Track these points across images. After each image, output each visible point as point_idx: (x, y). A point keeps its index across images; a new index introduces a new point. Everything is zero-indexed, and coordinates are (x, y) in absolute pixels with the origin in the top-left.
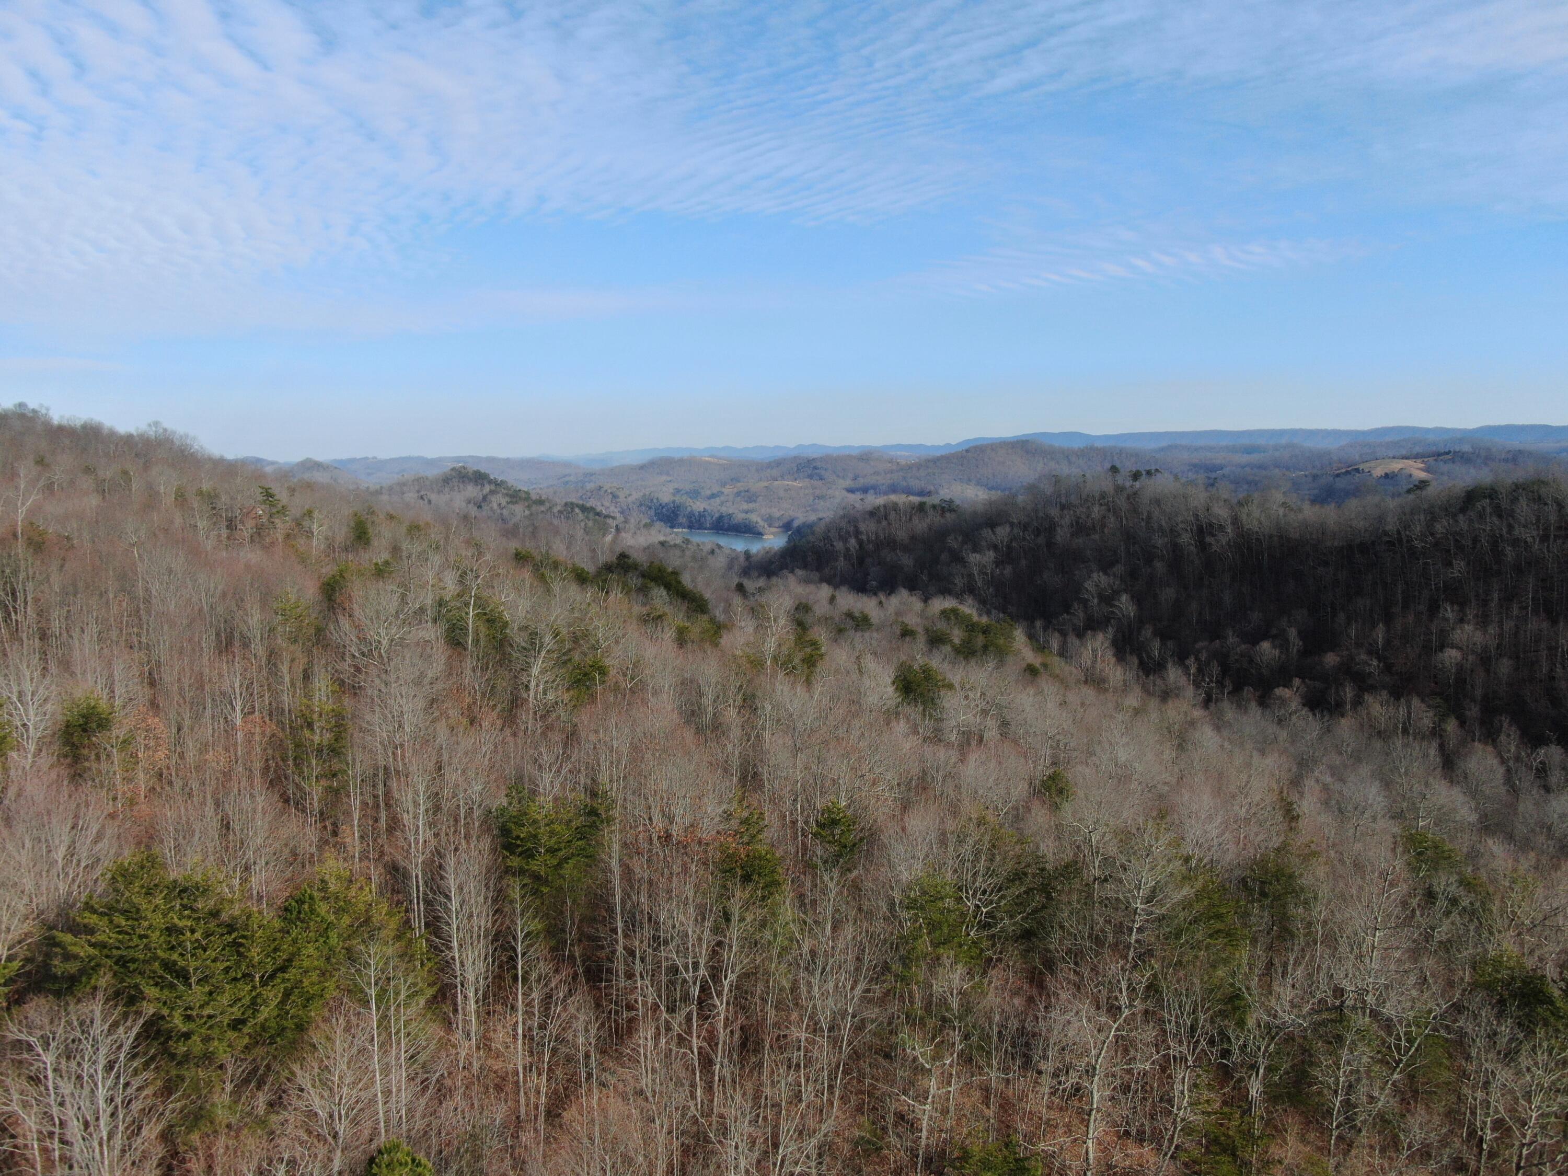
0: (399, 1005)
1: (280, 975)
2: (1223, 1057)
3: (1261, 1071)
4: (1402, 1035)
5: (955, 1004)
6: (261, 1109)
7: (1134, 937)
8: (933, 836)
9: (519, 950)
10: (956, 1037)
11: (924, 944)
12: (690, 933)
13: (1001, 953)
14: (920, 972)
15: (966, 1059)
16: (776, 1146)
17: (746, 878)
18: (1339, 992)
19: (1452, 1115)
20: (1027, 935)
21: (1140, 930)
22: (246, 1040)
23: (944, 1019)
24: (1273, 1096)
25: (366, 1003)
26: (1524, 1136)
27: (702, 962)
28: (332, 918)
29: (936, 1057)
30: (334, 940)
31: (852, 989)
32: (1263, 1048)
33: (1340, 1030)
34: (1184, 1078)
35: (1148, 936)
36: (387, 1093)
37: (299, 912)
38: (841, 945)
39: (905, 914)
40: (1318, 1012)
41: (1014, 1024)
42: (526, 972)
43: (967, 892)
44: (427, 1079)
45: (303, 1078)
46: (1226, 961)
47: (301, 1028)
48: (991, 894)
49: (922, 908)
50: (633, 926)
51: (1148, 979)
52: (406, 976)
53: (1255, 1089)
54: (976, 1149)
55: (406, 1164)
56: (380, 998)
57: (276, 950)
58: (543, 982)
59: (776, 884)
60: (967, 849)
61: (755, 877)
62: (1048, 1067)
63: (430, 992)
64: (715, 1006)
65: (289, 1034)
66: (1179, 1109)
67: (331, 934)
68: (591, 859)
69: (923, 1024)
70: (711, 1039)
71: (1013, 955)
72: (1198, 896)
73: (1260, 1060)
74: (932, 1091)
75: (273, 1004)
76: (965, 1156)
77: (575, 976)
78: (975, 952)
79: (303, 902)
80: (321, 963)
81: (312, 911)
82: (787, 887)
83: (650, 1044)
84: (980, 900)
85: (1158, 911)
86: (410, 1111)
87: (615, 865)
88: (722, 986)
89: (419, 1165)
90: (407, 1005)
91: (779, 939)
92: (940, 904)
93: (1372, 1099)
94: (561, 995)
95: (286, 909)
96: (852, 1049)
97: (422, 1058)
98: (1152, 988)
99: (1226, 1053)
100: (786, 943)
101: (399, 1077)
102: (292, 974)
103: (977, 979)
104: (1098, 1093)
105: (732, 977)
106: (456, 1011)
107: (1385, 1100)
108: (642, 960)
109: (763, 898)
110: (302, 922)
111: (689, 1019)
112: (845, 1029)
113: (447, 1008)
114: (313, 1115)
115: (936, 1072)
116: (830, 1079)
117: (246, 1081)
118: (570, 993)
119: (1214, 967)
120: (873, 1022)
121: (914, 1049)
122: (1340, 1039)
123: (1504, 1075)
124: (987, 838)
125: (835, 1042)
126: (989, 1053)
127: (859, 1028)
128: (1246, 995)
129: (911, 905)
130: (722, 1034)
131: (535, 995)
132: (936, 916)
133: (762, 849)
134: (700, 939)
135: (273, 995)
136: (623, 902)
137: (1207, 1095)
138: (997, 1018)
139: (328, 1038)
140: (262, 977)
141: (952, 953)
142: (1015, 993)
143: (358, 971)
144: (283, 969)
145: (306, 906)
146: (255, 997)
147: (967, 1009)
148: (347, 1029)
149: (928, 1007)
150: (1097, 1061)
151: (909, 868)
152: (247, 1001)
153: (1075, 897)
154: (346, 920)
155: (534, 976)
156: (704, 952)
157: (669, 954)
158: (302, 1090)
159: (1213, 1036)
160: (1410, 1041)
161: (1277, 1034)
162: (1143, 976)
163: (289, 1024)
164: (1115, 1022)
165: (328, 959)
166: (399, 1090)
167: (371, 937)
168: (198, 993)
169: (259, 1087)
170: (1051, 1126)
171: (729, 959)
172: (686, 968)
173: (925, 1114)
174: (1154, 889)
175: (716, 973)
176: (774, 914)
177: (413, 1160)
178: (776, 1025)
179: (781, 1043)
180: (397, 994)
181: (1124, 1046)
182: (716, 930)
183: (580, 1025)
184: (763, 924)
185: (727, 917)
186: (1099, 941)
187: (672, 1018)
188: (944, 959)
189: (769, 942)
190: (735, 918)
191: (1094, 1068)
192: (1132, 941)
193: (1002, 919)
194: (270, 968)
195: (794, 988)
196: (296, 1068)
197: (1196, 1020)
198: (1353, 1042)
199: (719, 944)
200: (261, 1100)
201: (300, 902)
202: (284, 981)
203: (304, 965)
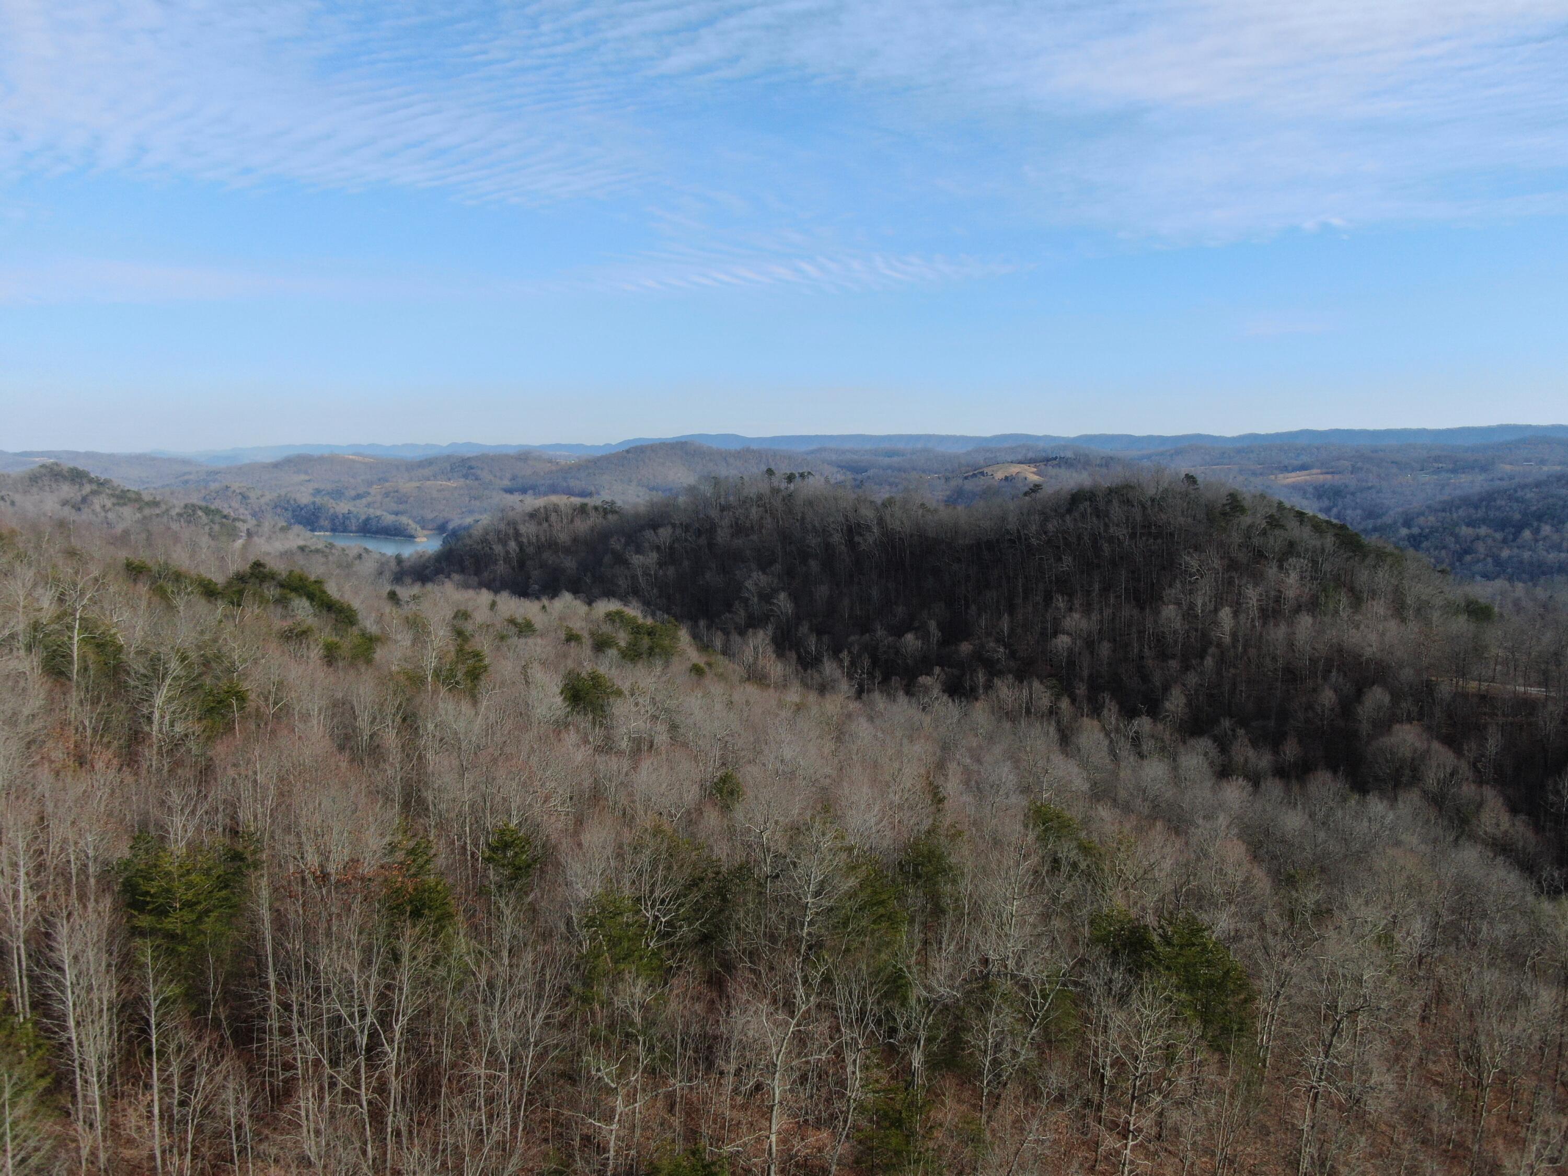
2: (890, 1036)
3: (922, 1042)
4: (1038, 993)
5: (637, 1017)
7: (805, 930)
8: (609, 851)
9: (153, 1021)
10: (641, 1050)
11: (605, 961)
12: (355, 980)
13: (681, 960)
14: (602, 990)
15: (651, 1071)
17: (417, 914)
18: (986, 962)
19: (1080, 1060)
20: (705, 939)
21: (811, 923)
23: (628, 1035)
24: (932, 1063)
26: (1137, 1069)
29: (622, 1075)
31: (534, 1016)
32: (923, 1021)
33: (987, 996)
34: (855, 1061)
35: (819, 929)
38: (520, 973)
39: (584, 933)
40: (969, 982)
41: (694, 1029)
42: (163, 1045)
43: (646, 904)
46: (888, 944)
48: (669, 903)
49: (602, 925)
50: (289, 978)
51: (823, 973)
53: (917, 1059)
54: (663, 1162)
58: (183, 1054)
59: (451, 916)
60: (645, 858)
61: (426, 912)
62: (729, 1067)
63: (43, 1084)
64: (386, 1054)
66: (852, 1091)
68: (236, 910)
69: (608, 1043)
70: (382, 1089)
71: (693, 961)
72: (862, 886)
73: (921, 1033)
74: (618, 1111)
76: (654, 1171)
77: (221, 1045)
78: (656, 962)
82: (460, 918)
83: (313, 1104)
84: (659, 910)
85: (826, 904)
87: (266, 915)
88: (393, 1031)
90: (13, 1105)
91: (453, 974)
92: (619, 919)
93: (1015, 1055)
94: (205, 1065)
96: (535, 1078)
97: (34, 1161)
98: (827, 980)
99: (893, 1031)
100: (461, 976)
103: (658, 990)
104: (778, 1087)
105: (403, 1021)
106: (74, 1100)
107: (1026, 1054)
108: (301, 1014)
109: (435, 935)
111: (356, 1071)
112: (527, 1057)
113: (64, 1100)
115: (622, 1092)
116: (512, 1113)
118: (216, 1062)
119: (878, 950)
120: (557, 1046)
121: (598, 1070)
122: (988, 1005)
123: (1118, 1018)
124: (664, 846)
125: (516, 1074)
126: (674, 1064)
127: (540, 1058)
128: (907, 974)
129: (591, 922)
130: (394, 1085)
131: (175, 1069)
132: (615, 932)
133: (431, 879)
134: (367, 985)
136: (277, 955)
137: (876, 1073)
138: (679, 1026)
141: (633, 967)
142: (696, 999)
147: (650, 1023)
149: (611, 1027)
150: (777, 1058)
151: (587, 886)
155: (172, 1047)
156: (371, 998)
157: (333, 1005)
159: (880, 1016)
160: (1044, 997)
161: (935, 1006)
162: (818, 972)
164: (793, 1018)
170: (734, 1127)
171: (399, 1002)
172: (351, 1016)
173: (611, 1133)
174: (822, 883)
175: (385, 1018)
176: (447, 949)
178: (454, 1065)
179: (462, 1086)
181: (801, 1040)
182: (384, 972)
183: (230, 1095)
184: (436, 961)
185: (396, 958)
186: (773, 938)
187: (338, 1073)
188: (626, 974)
189: (444, 979)
190: (405, 960)
191: (775, 1065)
192: (804, 935)
193: (681, 927)
195: (472, 1023)
197: (865, 1004)
198: (999, 1006)
199: (388, 987)
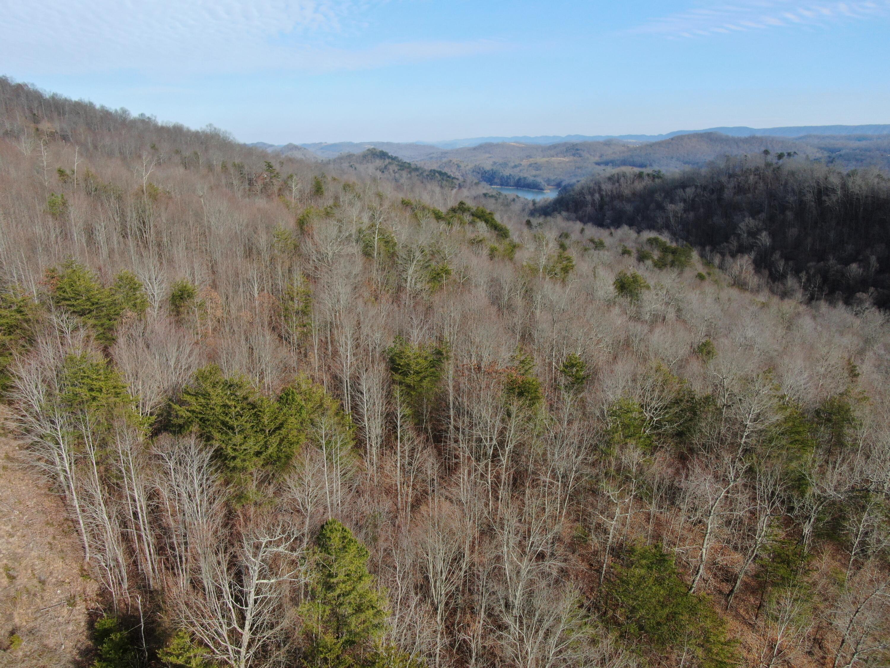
0: (337, 449)
1: (278, 432)
2: (788, 512)
3: (812, 520)
5: (634, 469)
6: (271, 495)
7: (743, 440)
8: (629, 377)
9: (399, 424)
10: (633, 487)
11: (618, 436)
12: (489, 421)
13: (663, 443)
14: (616, 451)
15: (639, 499)
16: (530, 535)
17: (521, 394)
20: (680, 434)
21: (747, 437)
22: (262, 463)
23: (627, 477)
24: (817, 534)
25: (321, 447)
27: (494, 437)
28: (303, 403)
29: (621, 497)
30: (304, 414)
31: (576, 457)
32: (815, 508)
33: (863, 502)
34: (764, 520)
35: (752, 441)
36: (331, 493)
37: (287, 399)
38: (571, 433)
39: (609, 419)
40: (852, 492)
41: (667, 482)
42: (402, 436)
43: (646, 409)
44: (351, 486)
45: (290, 482)
46: (798, 458)
47: (288, 457)
48: (660, 410)
49: (619, 416)
50: (459, 415)
51: (747, 467)
52: (340, 434)
53: (807, 529)
54: (638, 547)
55: (339, 530)
56: (327, 445)
57: (276, 418)
58: (410, 442)
59: (538, 398)
60: (648, 385)
61: (526, 394)
62: (684, 507)
63: (353, 443)
64: (500, 460)
65: (283, 460)
66: (759, 537)
67: (303, 411)
68: (436, 378)
69: (614, 479)
70: (498, 477)
71: (670, 445)
72: (786, 420)
73: (813, 514)
74: (617, 515)
75: (275, 445)
76: (632, 551)
77: (427, 440)
78: (648, 441)
79: (289, 395)
80: (298, 426)
81: (293, 400)
82: (543, 400)
83: (466, 478)
84: (653, 413)
85: (760, 427)
86: (343, 501)
87: (451, 383)
88: (505, 450)
89: (345, 531)
90: (341, 450)
91: (538, 427)
92: (630, 415)
93: (879, 541)
94: (420, 449)
95: (281, 398)
96: (574, 489)
97: (348, 476)
98: (750, 470)
99: (790, 510)
100: (541, 430)
101: (337, 484)
102: (283, 431)
103: (648, 457)
104: (711, 524)
105: (510, 446)
106: (366, 452)
108: (463, 433)
109: (529, 406)
110: (288, 404)
111: (486, 466)
112: (571, 478)
113: (362, 452)
114: (295, 500)
115: (620, 505)
116: (561, 504)
117: (263, 481)
118: (424, 448)
119: (791, 460)
120: (587, 475)
121: (608, 492)
122: (864, 508)
124: (661, 379)
125: (565, 485)
126: (651, 497)
127: (577, 479)
128: (808, 478)
129: (614, 413)
130: (503, 477)
131: (407, 448)
132: (627, 421)
133: (530, 378)
134: (494, 426)
135: (274, 440)
136: (454, 404)
137: (776, 531)
138: (657, 479)
139: (302, 464)
140: (269, 431)
141: (634, 442)
142: (669, 466)
143: (317, 431)
144: (279, 428)
145: (290, 397)
146: (266, 441)
147: (641, 473)
148: (311, 459)
149: (618, 470)
150: (712, 508)
151: (614, 393)
152: (262, 443)
153: (709, 416)
154: (310, 405)
155: (405, 438)
156: (496, 432)
157: (477, 432)
158: (289, 488)
159: (784, 499)
161: (825, 501)
162: (744, 466)
163: (282, 455)
164: (724, 489)
165: (301, 423)
166: (337, 491)
167: (323, 414)
168: (238, 438)
169: (269, 484)
170: (683, 539)
171: (509, 437)
172: (486, 439)
173: (612, 525)
174: (759, 414)
175: (502, 444)
176: (535, 414)
177: (343, 529)
178: (533, 473)
179: (535, 484)
180: (336, 443)
181: (729, 502)
182: (503, 420)
183: (428, 465)
184: (529, 419)
185: (509, 415)
186: (722, 442)
187: (478, 465)
188: (629, 445)
189: (532, 429)
190: (513, 416)
191: (710, 512)
192: (742, 443)
193: (665, 425)
194: (273, 427)
195: (544, 454)
196: (286, 477)
198: (872, 510)
199: (505, 428)
200: (271, 490)
201: (287, 395)
202: (279, 434)
203: (290, 427)
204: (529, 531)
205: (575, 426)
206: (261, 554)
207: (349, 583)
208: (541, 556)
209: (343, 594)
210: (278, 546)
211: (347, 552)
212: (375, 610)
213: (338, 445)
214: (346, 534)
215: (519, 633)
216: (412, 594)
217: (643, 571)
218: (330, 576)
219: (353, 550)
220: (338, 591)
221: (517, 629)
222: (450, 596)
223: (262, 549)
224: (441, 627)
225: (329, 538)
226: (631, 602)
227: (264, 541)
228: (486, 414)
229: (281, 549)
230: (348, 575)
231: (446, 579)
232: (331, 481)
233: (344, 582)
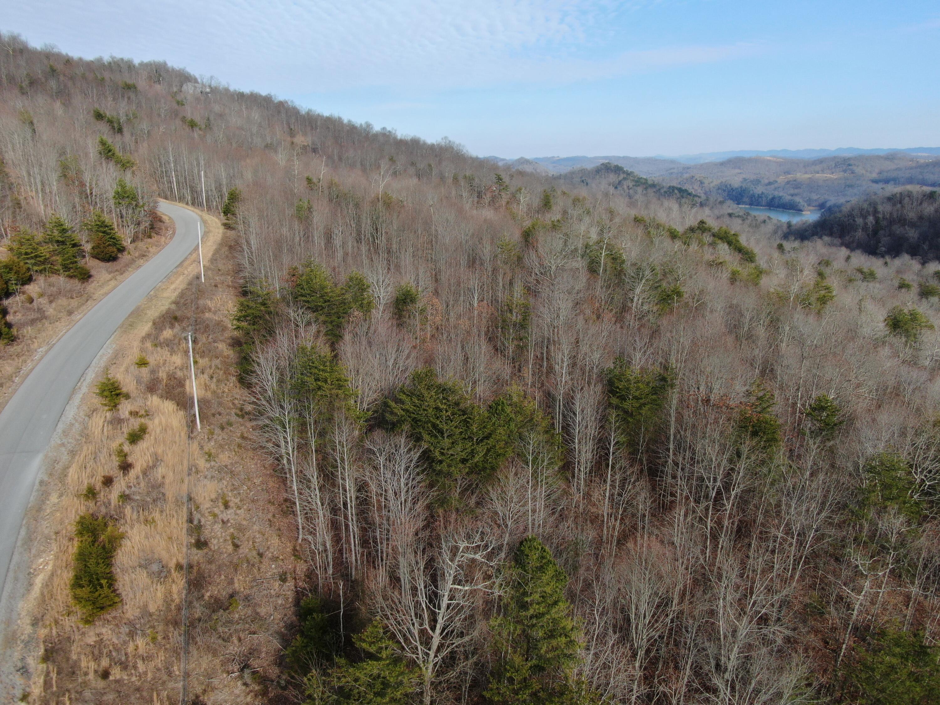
0: (543, 467)
1: (486, 441)
5: (893, 539)
6: (473, 505)
8: (896, 429)
9: (611, 450)
10: (890, 559)
11: (876, 497)
12: (714, 459)
13: (936, 514)
14: (872, 514)
15: (896, 575)
16: (752, 593)
17: (755, 434)
22: (467, 470)
23: (883, 547)
25: (527, 463)
27: (719, 478)
29: (873, 568)
30: (513, 427)
31: (818, 514)
36: (534, 511)
37: (496, 410)
38: (814, 486)
39: (865, 475)
42: (613, 463)
43: (916, 469)
44: (555, 508)
45: (494, 495)
47: (493, 469)
48: (935, 474)
49: (879, 473)
50: (680, 449)
52: (548, 453)
54: (891, 631)
55: (538, 549)
56: (534, 461)
57: (484, 427)
58: (622, 471)
59: (776, 440)
60: (921, 441)
61: (761, 434)
63: (560, 464)
64: (724, 505)
65: (488, 471)
67: (511, 424)
68: (657, 407)
69: (866, 546)
70: (719, 523)
74: (865, 589)
75: (481, 454)
76: (882, 634)
77: (642, 471)
78: (914, 509)
79: (499, 405)
80: (506, 438)
81: (503, 410)
82: (782, 444)
83: (682, 518)
84: (926, 476)
86: (545, 522)
87: (673, 413)
88: (730, 494)
89: (544, 551)
90: (547, 468)
91: (772, 474)
92: (893, 473)
94: (632, 480)
95: (491, 407)
96: (813, 550)
97: (553, 497)
100: (777, 477)
101: (541, 504)
102: (491, 441)
103: (913, 527)
105: (737, 490)
106: (573, 476)
108: (683, 469)
109: (765, 447)
110: (497, 414)
111: (707, 509)
112: (809, 536)
113: (569, 474)
114: (496, 513)
115: (871, 578)
116: (794, 565)
117: (466, 490)
118: (637, 480)
120: (830, 536)
121: (857, 560)
125: (801, 544)
126: (914, 576)
127: (819, 539)
129: (872, 469)
130: (726, 524)
131: (617, 477)
132: (888, 481)
133: (769, 417)
134: (719, 465)
135: (481, 450)
136: (675, 436)
138: (924, 554)
139: (506, 477)
140: (477, 440)
141: (896, 507)
143: (524, 445)
144: (487, 437)
145: (500, 408)
146: (473, 450)
147: (902, 544)
148: (516, 474)
149: (872, 537)
151: (874, 446)
152: (469, 450)
154: (520, 418)
155: (617, 466)
156: (721, 472)
157: (699, 470)
158: (492, 500)
163: (488, 466)
165: (509, 436)
166: (540, 511)
167: (532, 429)
168: (446, 442)
169: (472, 493)
171: (737, 479)
172: (709, 479)
173: (858, 601)
175: (727, 486)
176: (770, 458)
177: (542, 548)
178: (763, 525)
179: (764, 537)
180: (543, 461)
182: (731, 461)
184: (763, 462)
185: (739, 455)
187: (697, 506)
188: (889, 509)
189: (765, 475)
190: (744, 456)
194: (481, 436)
195: (778, 505)
196: (490, 488)
199: (732, 469)
200: (473, 500)
201: (497, 404)
202: (487, 444)
203: (497, 438)
204: (752, 588)
205: (821, 477)
206: (457, 559)
207: (543, 605)
208: (764, 620)
209: (536, 616)
210: (475, 553)
211: (544, 572)
212: (568, 639)
213: (545, 463)
214: (545, 554)
215: (730, 700)
216: (611, 631)
217: (894, 661)
218: (525, 594)
219: (550, 572)
220: (531, 611)
221: (728, 694)
222: (653, 643)
223: (459, 554)
224: (638, 674)
225: (527, 556)
226: (875, 693)
227: (462, 545)
228: (712, 452)
229: (478, 557)
230: (543, 597)
231: (650, 622)
232: (534, 499)
233: (538, 603)
